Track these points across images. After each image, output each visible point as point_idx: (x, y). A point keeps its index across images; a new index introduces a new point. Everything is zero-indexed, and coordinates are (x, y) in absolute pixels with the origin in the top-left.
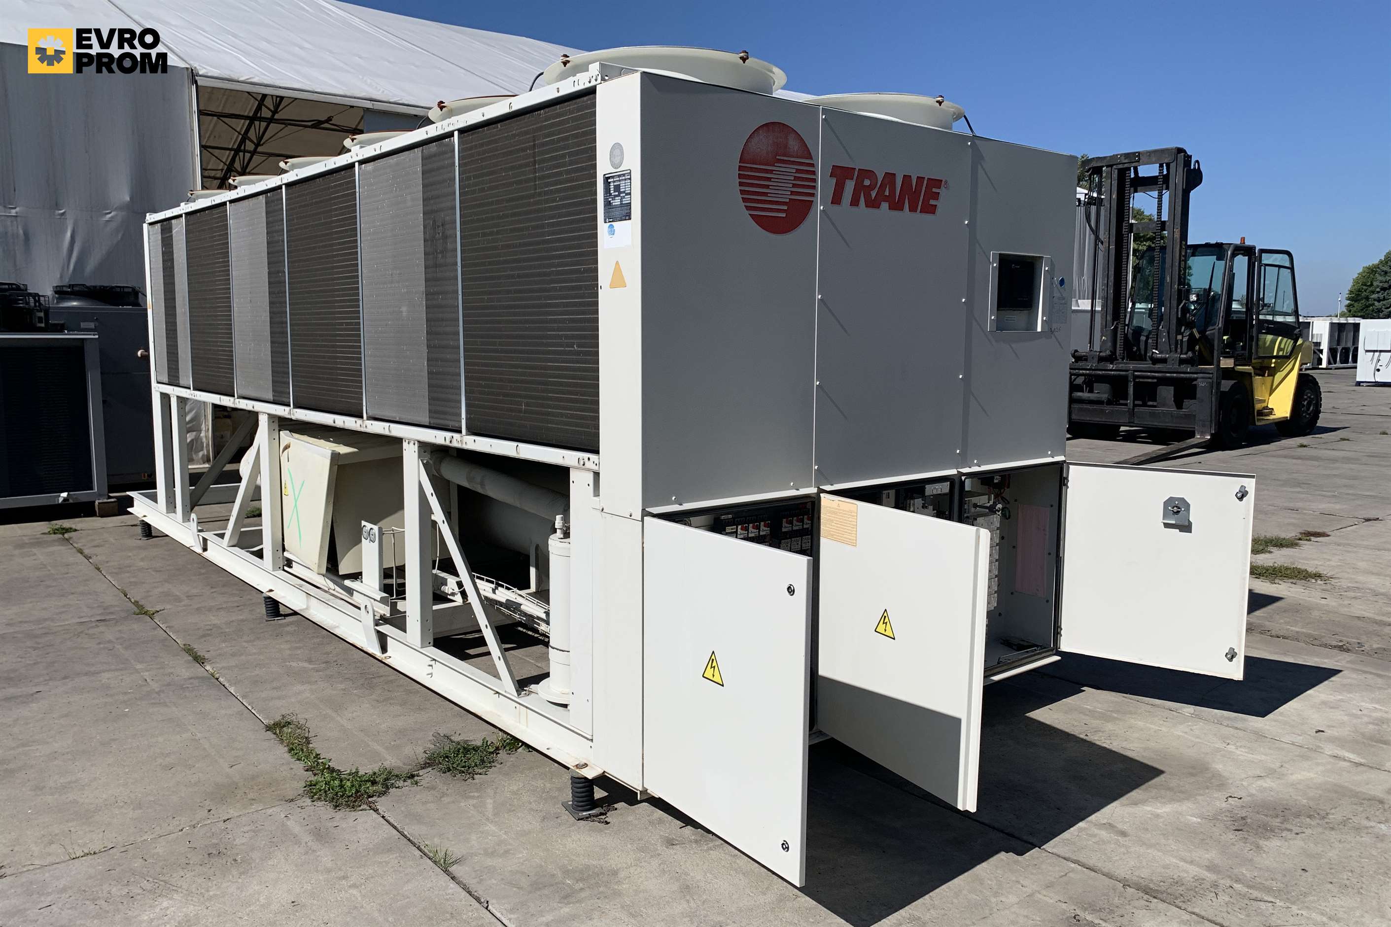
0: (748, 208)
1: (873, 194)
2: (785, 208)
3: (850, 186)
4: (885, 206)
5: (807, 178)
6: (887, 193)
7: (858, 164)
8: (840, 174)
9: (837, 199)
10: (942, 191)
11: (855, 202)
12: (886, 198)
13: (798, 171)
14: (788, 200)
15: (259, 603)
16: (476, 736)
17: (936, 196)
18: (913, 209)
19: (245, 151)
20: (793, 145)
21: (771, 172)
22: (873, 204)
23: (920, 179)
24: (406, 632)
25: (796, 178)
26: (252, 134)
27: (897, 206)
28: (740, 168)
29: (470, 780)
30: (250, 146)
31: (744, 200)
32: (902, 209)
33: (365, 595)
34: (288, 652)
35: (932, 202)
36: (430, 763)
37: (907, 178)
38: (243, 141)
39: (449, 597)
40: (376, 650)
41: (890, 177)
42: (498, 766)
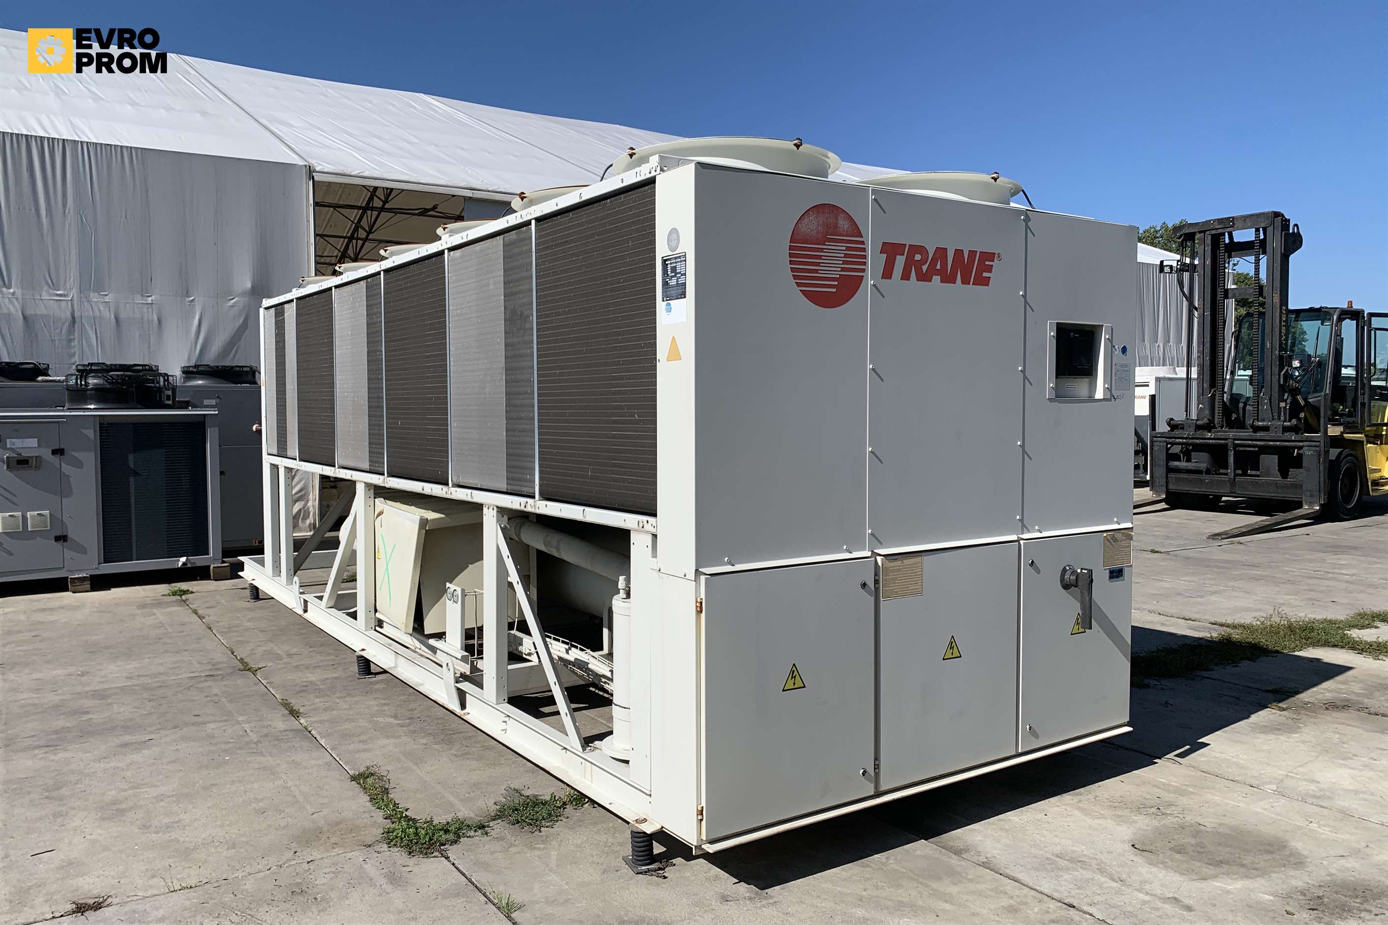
0: (798, 285)
1: (925, 268)
2: (836, 283)
3: (900, 262)
4: (936, 279)
5: (856, 255)
6: (938, 267)
7: (908, 240)
8: (891, 250)
9: (887, 274)
10: (995, 263)
11: (906, 276)
12: (938, 273)
13: (848, 248)
14: (838, 276)
15: (353, 662)
16: (545, 791)
17: (990, 269)
18: (965, 281)
19: (357, 239)
20: (843, 224)
21: (821, 250)
22: (924, 277)
23: (972, 253)
24: (482, 689)
25: (846, 256)
26: (364, 224)
27: (948, 279)
28: (791, 248)
29: (537, 832)
30: (362, 234)
31: (795, 277)
32: (954, 281)
33: (448, 654)
34: (376, 708)
35: (985, 274)
36: (500, 815)
37: (959, 253)
38: (356, 229)
39: (524, 656)
40: (455, 707)
41: (941, 252)
42: (565, 820)
